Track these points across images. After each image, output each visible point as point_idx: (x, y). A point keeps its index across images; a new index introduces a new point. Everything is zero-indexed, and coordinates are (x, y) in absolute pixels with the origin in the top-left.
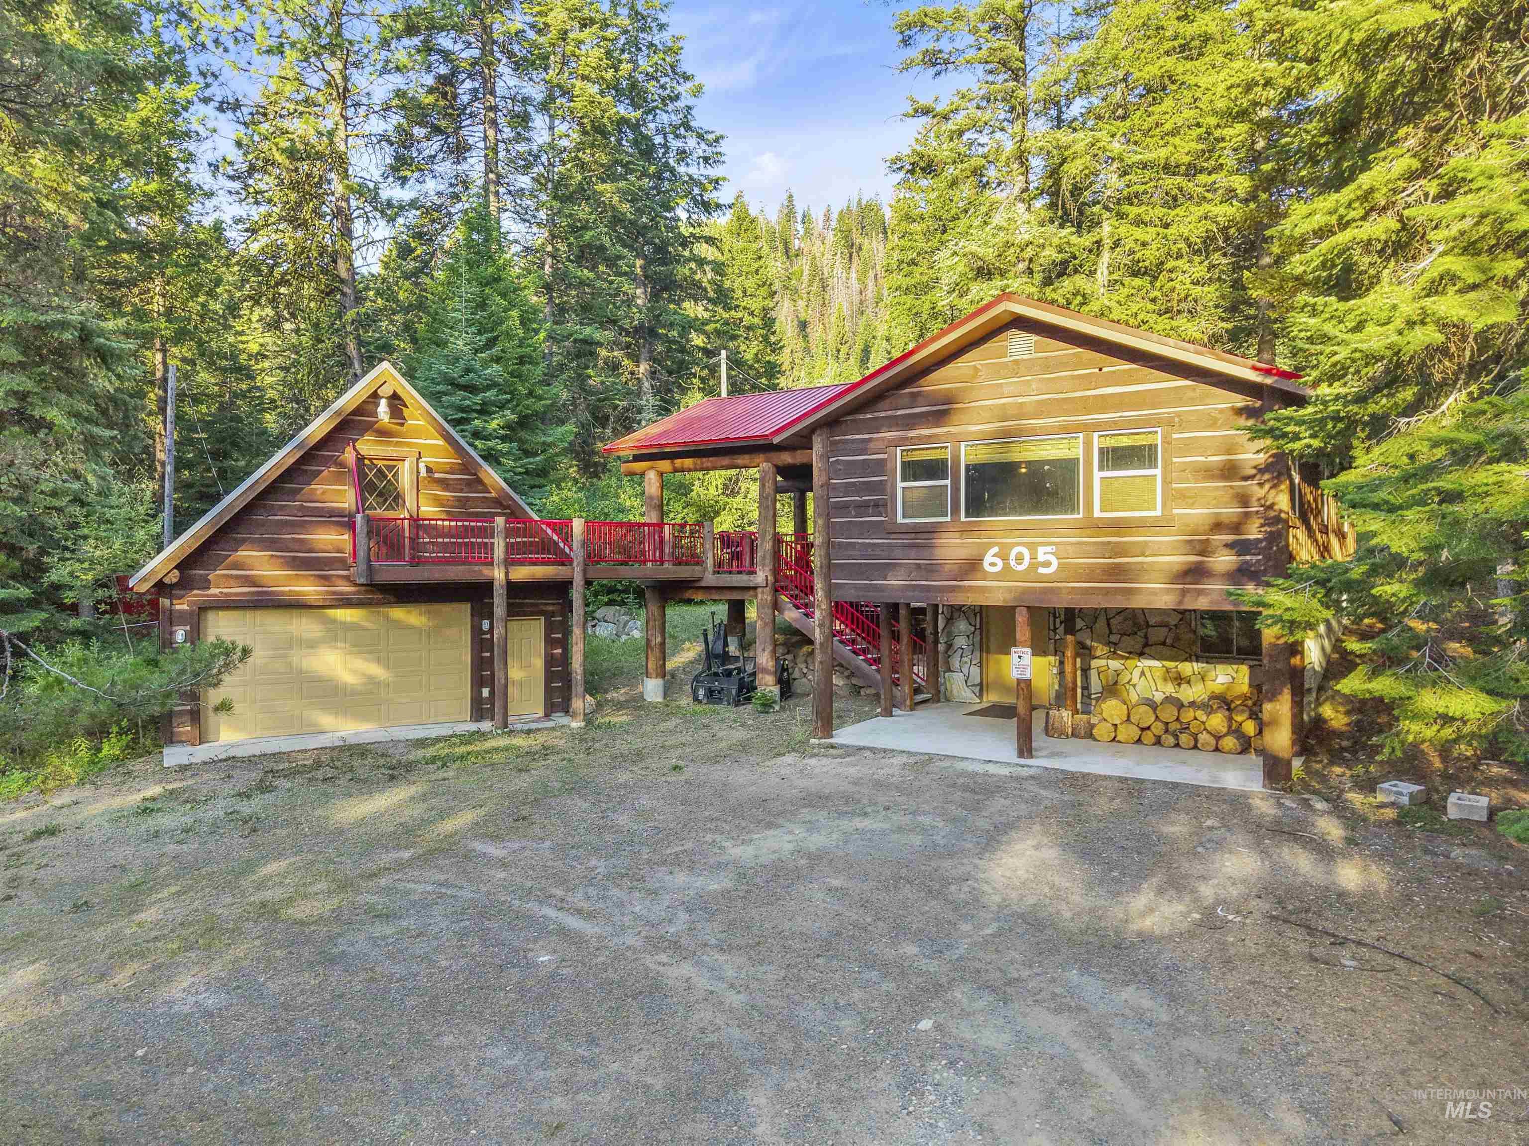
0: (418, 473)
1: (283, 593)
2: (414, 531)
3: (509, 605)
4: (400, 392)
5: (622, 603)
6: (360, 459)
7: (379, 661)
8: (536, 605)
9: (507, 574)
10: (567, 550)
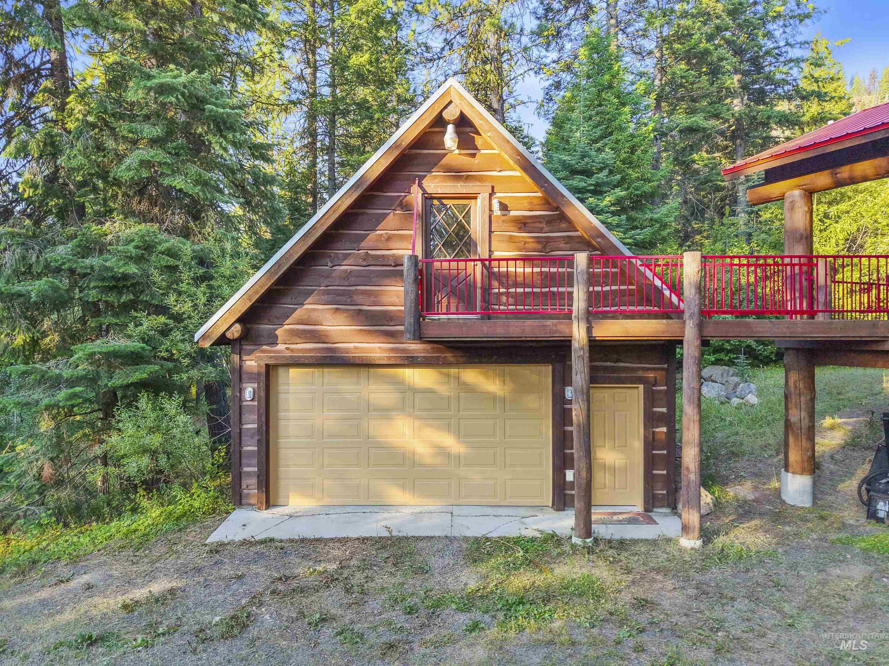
0: (491, 210)
1: (347, 350)
2: (486, 281)
3: (593, 369)
4: (469, 114)
5: (731, 363)
6: (428, 198)
7: (448, 428)
8: (633, 370)
9: (589, 330)
10: (675, 299)
